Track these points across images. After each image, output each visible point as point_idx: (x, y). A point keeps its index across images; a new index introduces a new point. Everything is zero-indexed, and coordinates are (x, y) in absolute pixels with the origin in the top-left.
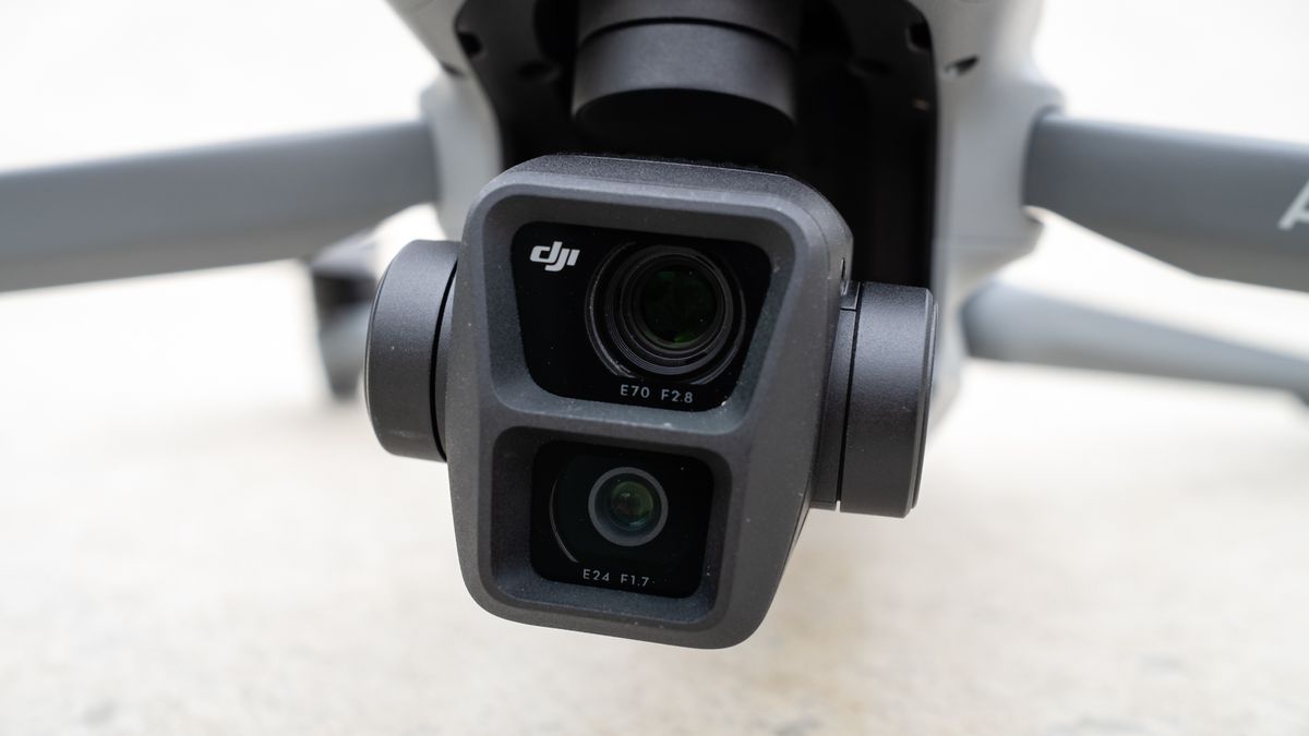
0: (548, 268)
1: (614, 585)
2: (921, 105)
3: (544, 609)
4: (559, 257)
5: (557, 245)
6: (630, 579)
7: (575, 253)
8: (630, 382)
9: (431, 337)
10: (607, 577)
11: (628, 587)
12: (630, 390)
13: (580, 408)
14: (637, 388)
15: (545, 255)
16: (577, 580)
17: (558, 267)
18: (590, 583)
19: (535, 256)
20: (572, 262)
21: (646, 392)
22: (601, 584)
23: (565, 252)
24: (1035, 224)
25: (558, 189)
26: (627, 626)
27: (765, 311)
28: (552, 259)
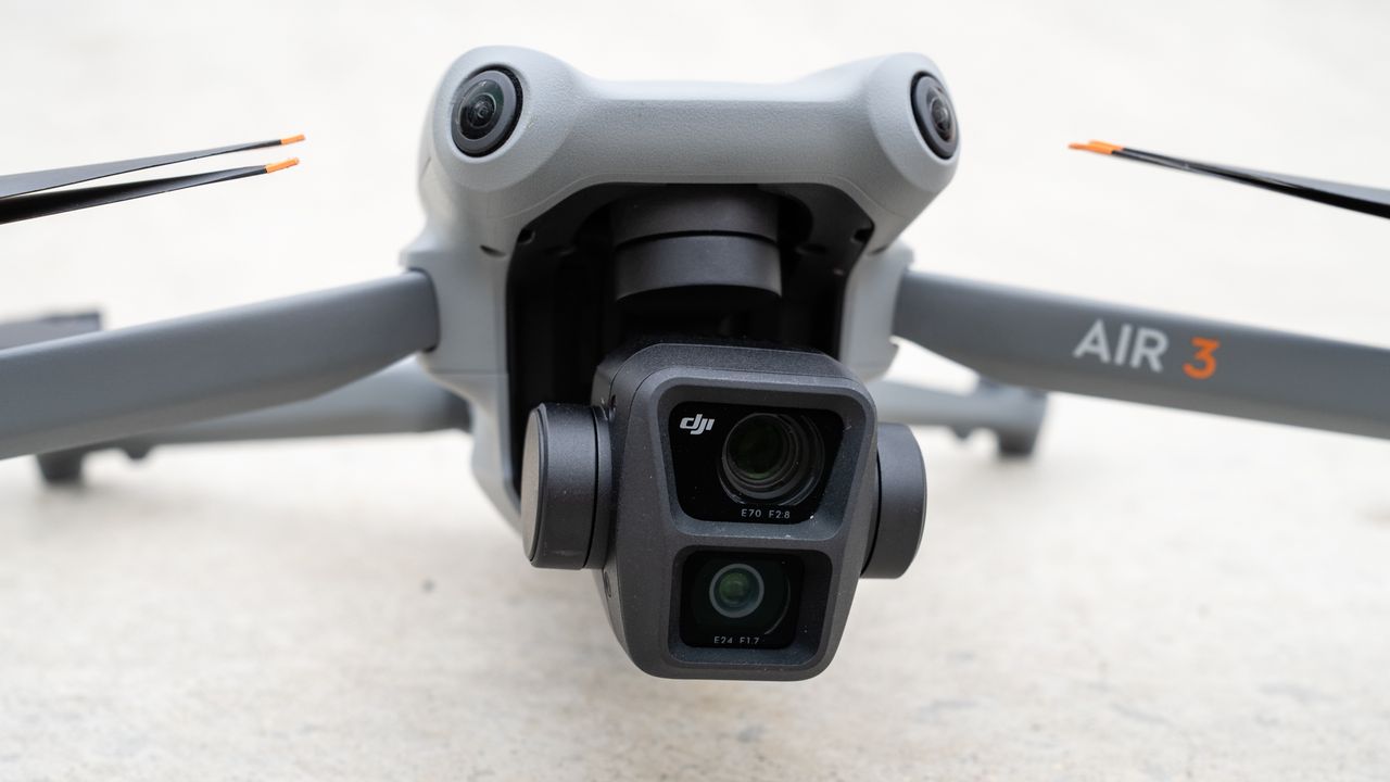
0: (692, 433)
1: (736, 645)
2: (839, 272)
3: (702, 667)
4: (701, 425)
5: (699, 416)
6: (746, 640)
7: (712, 421)
8: (744, 506)
9: (593, 483)
10: (730, 641)
11: (745, 646)
12: (748, 513)
13: (723, 529)
14: (753, 511)
15: (690, 423)
16: (710, 645)
17: (700, 432)
18: (720, 646)
19: (683, 424)
20: (709, 428)
21: (759, 513)
22: (727, 646)
23: (705, 421)
24: (896, 347)
25: (707, 380)
26: (759, 671)
27: (841, 455)
28: (695, 427)
